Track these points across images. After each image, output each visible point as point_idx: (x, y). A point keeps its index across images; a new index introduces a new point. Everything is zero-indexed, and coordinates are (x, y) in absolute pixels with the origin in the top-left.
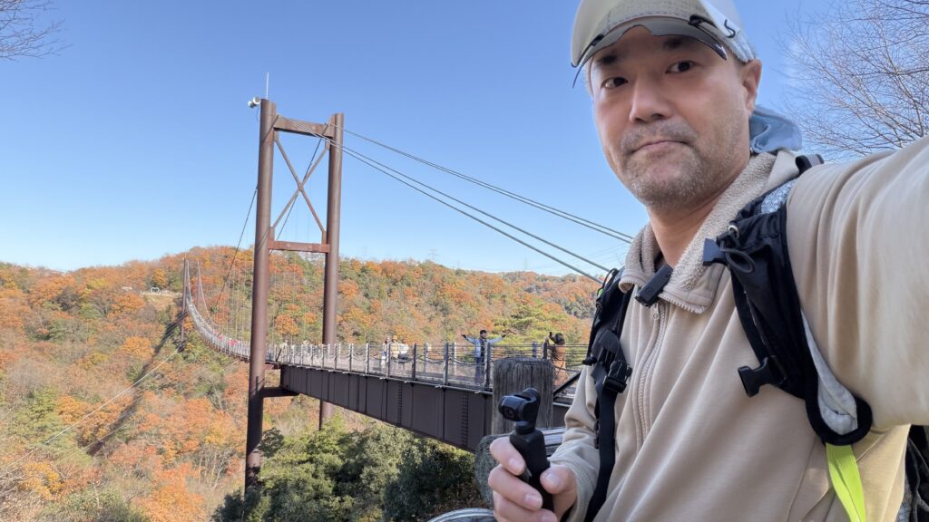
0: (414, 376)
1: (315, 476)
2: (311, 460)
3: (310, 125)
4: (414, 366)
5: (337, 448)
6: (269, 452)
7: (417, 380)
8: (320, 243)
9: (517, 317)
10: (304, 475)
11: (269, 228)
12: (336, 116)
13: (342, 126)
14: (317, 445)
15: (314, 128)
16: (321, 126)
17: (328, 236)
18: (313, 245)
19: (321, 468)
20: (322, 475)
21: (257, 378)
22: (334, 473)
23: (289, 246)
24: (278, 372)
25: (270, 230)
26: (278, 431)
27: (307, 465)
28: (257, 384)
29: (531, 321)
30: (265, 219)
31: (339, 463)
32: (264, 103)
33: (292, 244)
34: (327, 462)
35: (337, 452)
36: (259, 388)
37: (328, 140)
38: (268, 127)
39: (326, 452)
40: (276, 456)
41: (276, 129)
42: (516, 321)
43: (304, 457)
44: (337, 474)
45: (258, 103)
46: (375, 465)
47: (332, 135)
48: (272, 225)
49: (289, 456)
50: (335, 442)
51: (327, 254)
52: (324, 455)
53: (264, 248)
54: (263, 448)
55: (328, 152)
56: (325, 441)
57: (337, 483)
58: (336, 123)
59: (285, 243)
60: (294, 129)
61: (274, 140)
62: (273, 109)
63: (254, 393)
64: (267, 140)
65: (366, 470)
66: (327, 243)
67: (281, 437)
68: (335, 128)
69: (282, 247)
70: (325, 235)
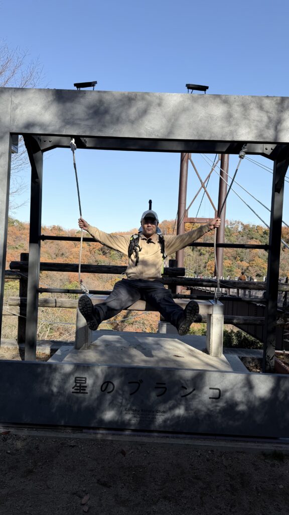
11: (185, 210)
17: (219, 213)
24: (189, 291)
30: (183, 205)
33: (197, 219)
53: (182, 222)
55: (220, 161)
59: (193, 219)
61: (189, 159)
64: (184, 159)
70: (217, 213)
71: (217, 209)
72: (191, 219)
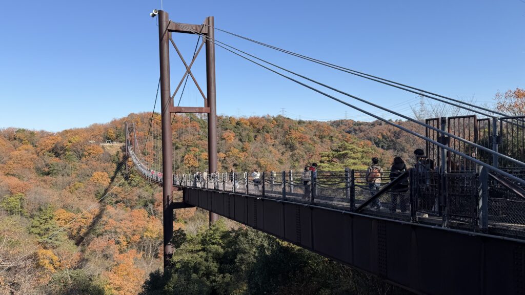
0: (264, 194)
1: (206, 260)
2: (204, 250)
3: (192, 27)
4: (263, 187)
5: (221, 241)
6: (177, 245)
7: (265, 197)
8: (203, 106)
9: (337, 151)
10: (199, 260)
11: (170, 98)
12: (208, 18)
13: (213, 25)
14: (208, 239)
15: (194, 28)
16: (199, 26)
17: (209, 101)
18: (200, 108)
19: (210, 255)
20: (211, 260)
21: (168, 196)
22: (217, 258)
23: (183, 109)
24: (181, 193)
25: (171, 99)
26: (183, 231)
27: (201, 253)
28: (168, 201)
29: (347, 153)
30: (166, 92)
31: (221, 250)
32: (160, 13)
33: (185, 108)
34: (214, 251)
35: (220, 244)
36: (170, 203)
37: (205, 36)
38: (164, 29)
39: (213, 244)
40: (182, 247)
41: (170, 31)
42: (336, 154)
43: (200, 247)
44: (220, 259)
45: (156, 14)
46: (245, 253)
47: (207, 33)
48: (171, 96)
49: (190, 247)
50: (219, 238)
51: (208, 114)
52: (212, 246)
53: (167, 112)
54: (173, 242)
55: (205, 44)
56: (213, 237)
57: (221, 265)
58: (209, 24)
60: (181, 30)
61: (169, 38)
62: (167, 17)
63: (167, 207)
64: (164, 39)
65: (239, 256)
66: (208, 107)
67: (185, 235)
68: (209, 27)
69: (179, 110)
70: (207, 101)
71: (206, 97)
72: (178, 107)
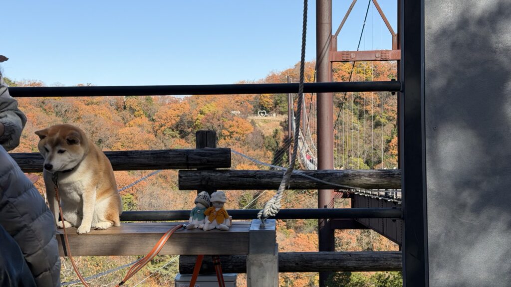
11: (331, 36)
21: (326, 206)
23: (353, 56)
25: (332, 39)
33: (356, 53)
48: (334, 34)
51: (398, 61)
59: (348, 53)
63: (323, 224)
66: (398, 49)
69: (345, 58)
70: (396, 38)
71: (396, 32)
72: (343, 53)
